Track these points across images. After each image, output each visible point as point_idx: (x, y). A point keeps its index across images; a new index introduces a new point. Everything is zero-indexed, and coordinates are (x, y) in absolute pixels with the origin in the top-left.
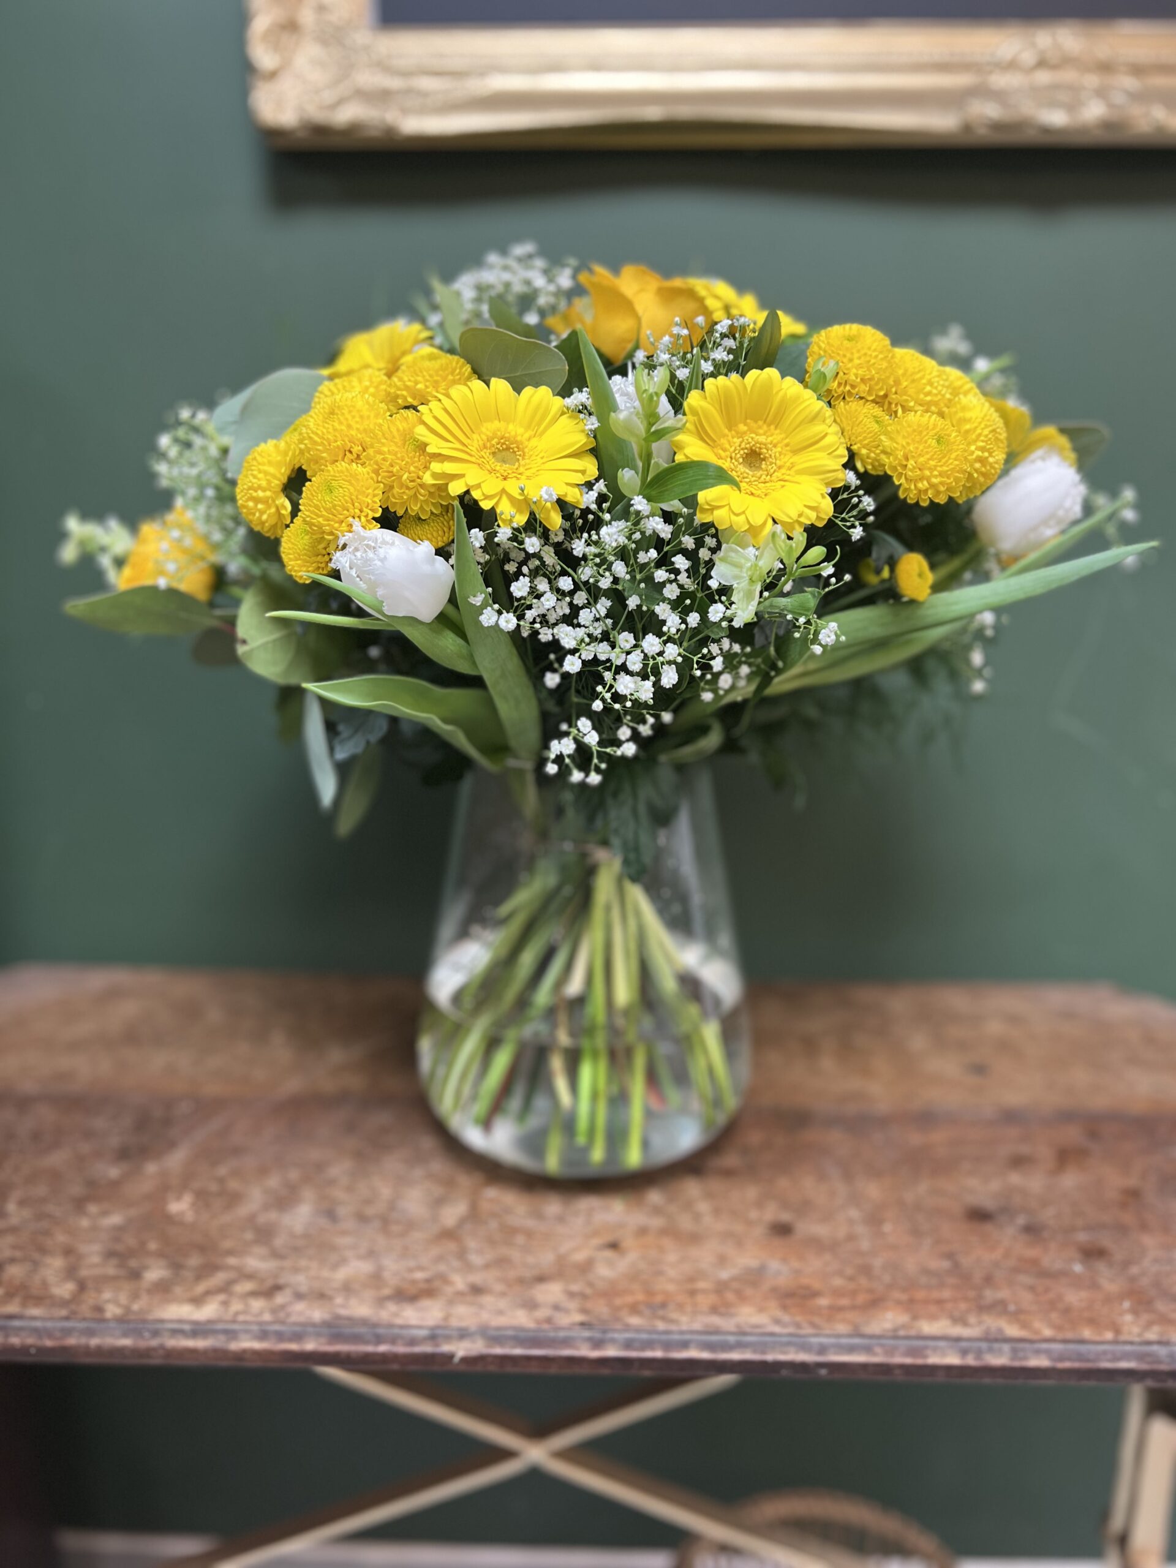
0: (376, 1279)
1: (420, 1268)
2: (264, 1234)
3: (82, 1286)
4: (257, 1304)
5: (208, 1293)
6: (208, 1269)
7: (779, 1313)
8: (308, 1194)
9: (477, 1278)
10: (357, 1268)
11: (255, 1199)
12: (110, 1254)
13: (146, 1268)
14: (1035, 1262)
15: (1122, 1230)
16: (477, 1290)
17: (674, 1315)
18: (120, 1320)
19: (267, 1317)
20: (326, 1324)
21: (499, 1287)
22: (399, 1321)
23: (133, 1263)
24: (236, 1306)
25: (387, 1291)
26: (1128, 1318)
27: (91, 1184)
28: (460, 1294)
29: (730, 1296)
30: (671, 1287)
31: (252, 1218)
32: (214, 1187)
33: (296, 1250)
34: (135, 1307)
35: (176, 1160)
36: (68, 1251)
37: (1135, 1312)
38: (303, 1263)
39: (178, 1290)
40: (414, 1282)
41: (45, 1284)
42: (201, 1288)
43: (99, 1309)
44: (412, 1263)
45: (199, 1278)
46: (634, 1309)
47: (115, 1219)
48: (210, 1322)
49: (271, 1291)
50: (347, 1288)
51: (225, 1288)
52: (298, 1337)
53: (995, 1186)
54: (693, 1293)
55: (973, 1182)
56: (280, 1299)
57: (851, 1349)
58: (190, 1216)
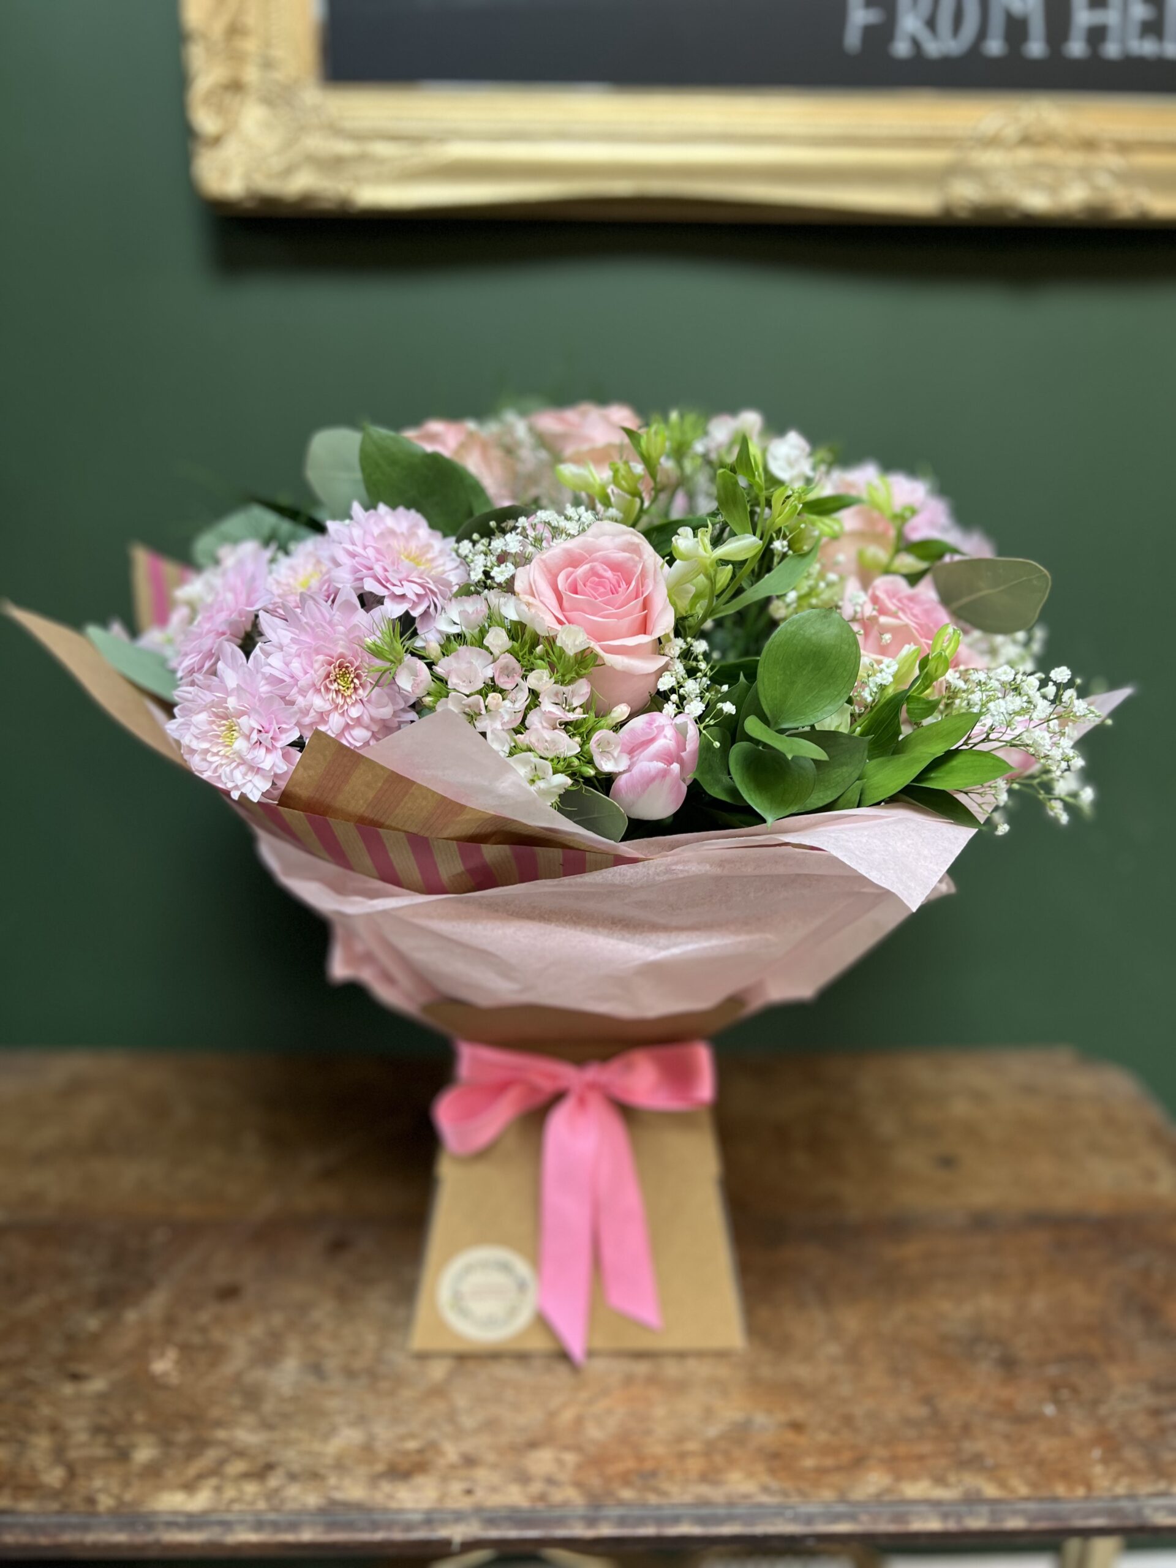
0: (368, 1450)
1: (412, 1436)
2: (253, 1397)
3: (72, 1474)
4: (251, 1488)
5: (201, 1477)
6: (199, 1445)
7: (766, 1479)
8: (294, 1344)
9: (468, 1445)
10: (348, 1437)
11: (240, 1350)
12: (97, 1430)
13: (133, 1446)
14: (1008, 1404)
15: (1090, 1361)
16: (469, 1461)
17: (666, 1486)
18: (114, 1513)
19: (261, 1505)
20: (322, 1511)
21: (491, 1457)
22: (394, 1505)
23: (121, 1440)
24: (230, 1493)
25: (380, 1467)
26: (1098, 1469)
27: (70, 1339)
28: (453, 1467)
29: (719, 1459)
30: (659, 1450)
31: (237, 1378)
32: (197, 1339)
33: (286, 1417)
34: (128, 1497)
35: (156, 1303)
36: (54, 1428)
37: (1105, 1461)
38: (294, 1433)
39: (169, 1474)
40: (406, 1453)
41: (33, 1471)
42: (192, 1470)
43: (91, 1501)
44: (402, 1430)
45: (190, 1457)
46: (626, 1479)
47: (97, 1385)
48: (205, 1513)
49: (263, 1471)
50: (340, 1466)
51: (216, 1471)
52: (293, 1526)
53: (968, 1310)
54: (682, 1456)
55: (946, 1306)
56: (273, 1481)
57: (837, 1518)
58: (174, 1379)
